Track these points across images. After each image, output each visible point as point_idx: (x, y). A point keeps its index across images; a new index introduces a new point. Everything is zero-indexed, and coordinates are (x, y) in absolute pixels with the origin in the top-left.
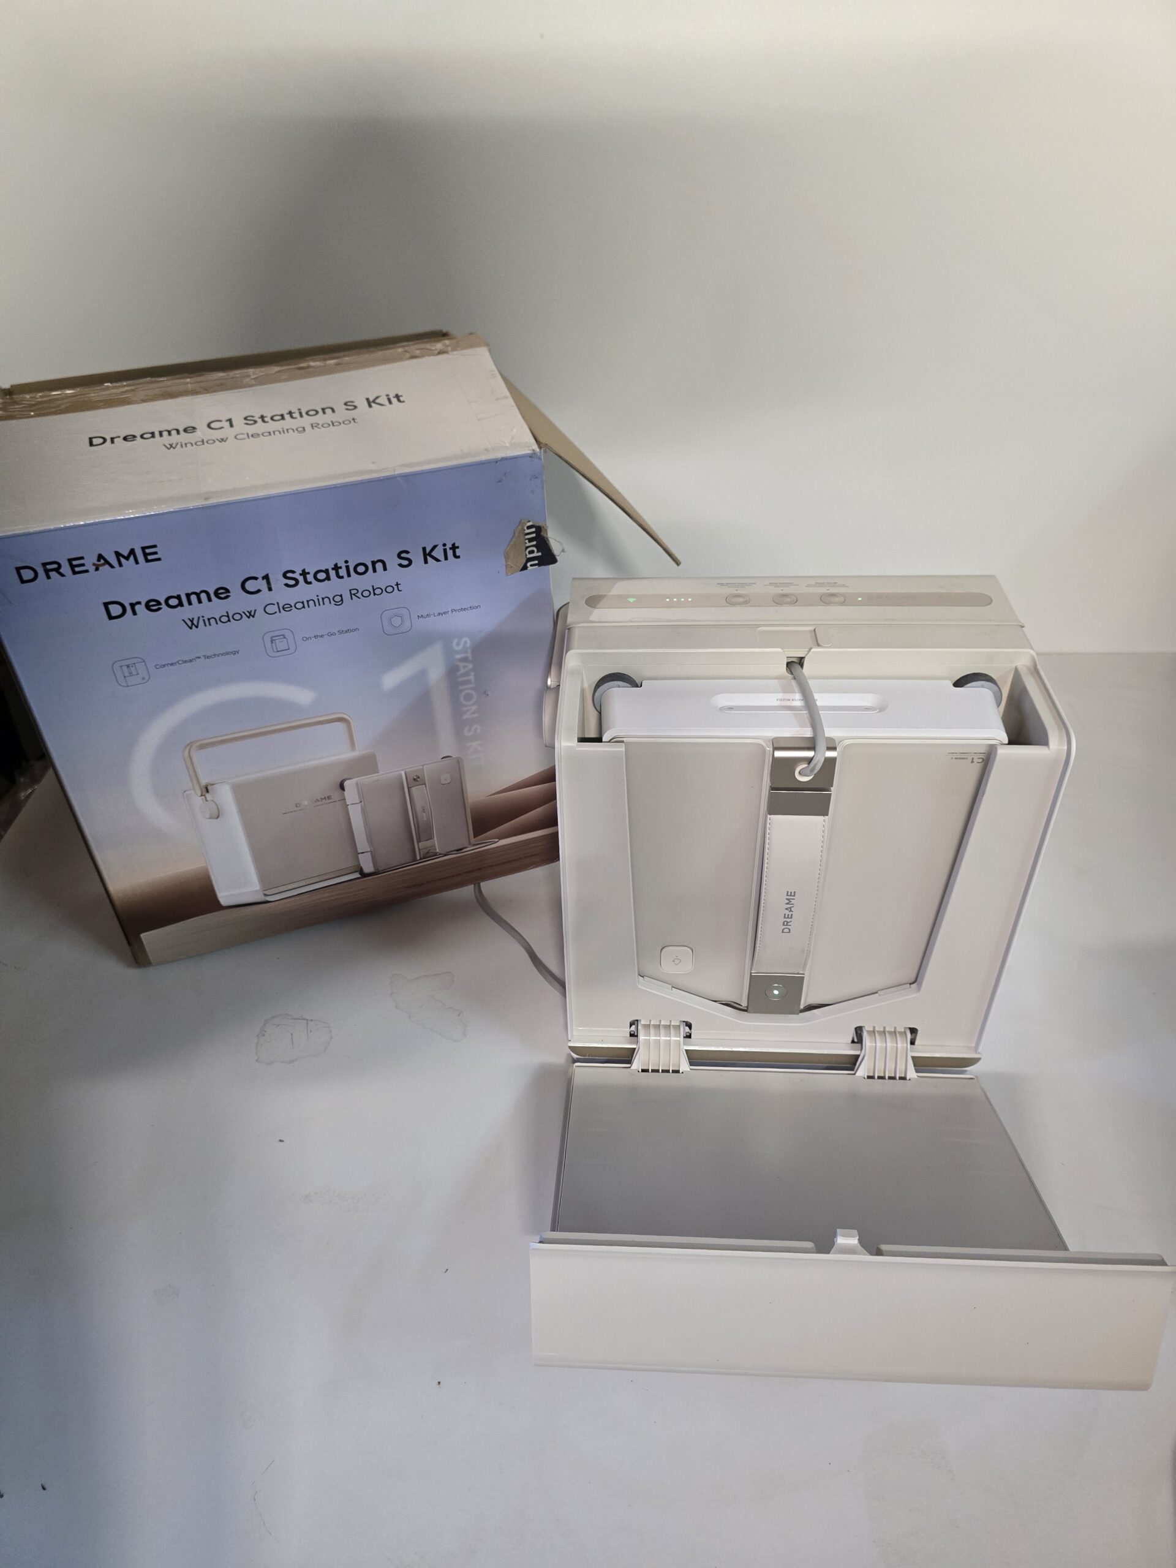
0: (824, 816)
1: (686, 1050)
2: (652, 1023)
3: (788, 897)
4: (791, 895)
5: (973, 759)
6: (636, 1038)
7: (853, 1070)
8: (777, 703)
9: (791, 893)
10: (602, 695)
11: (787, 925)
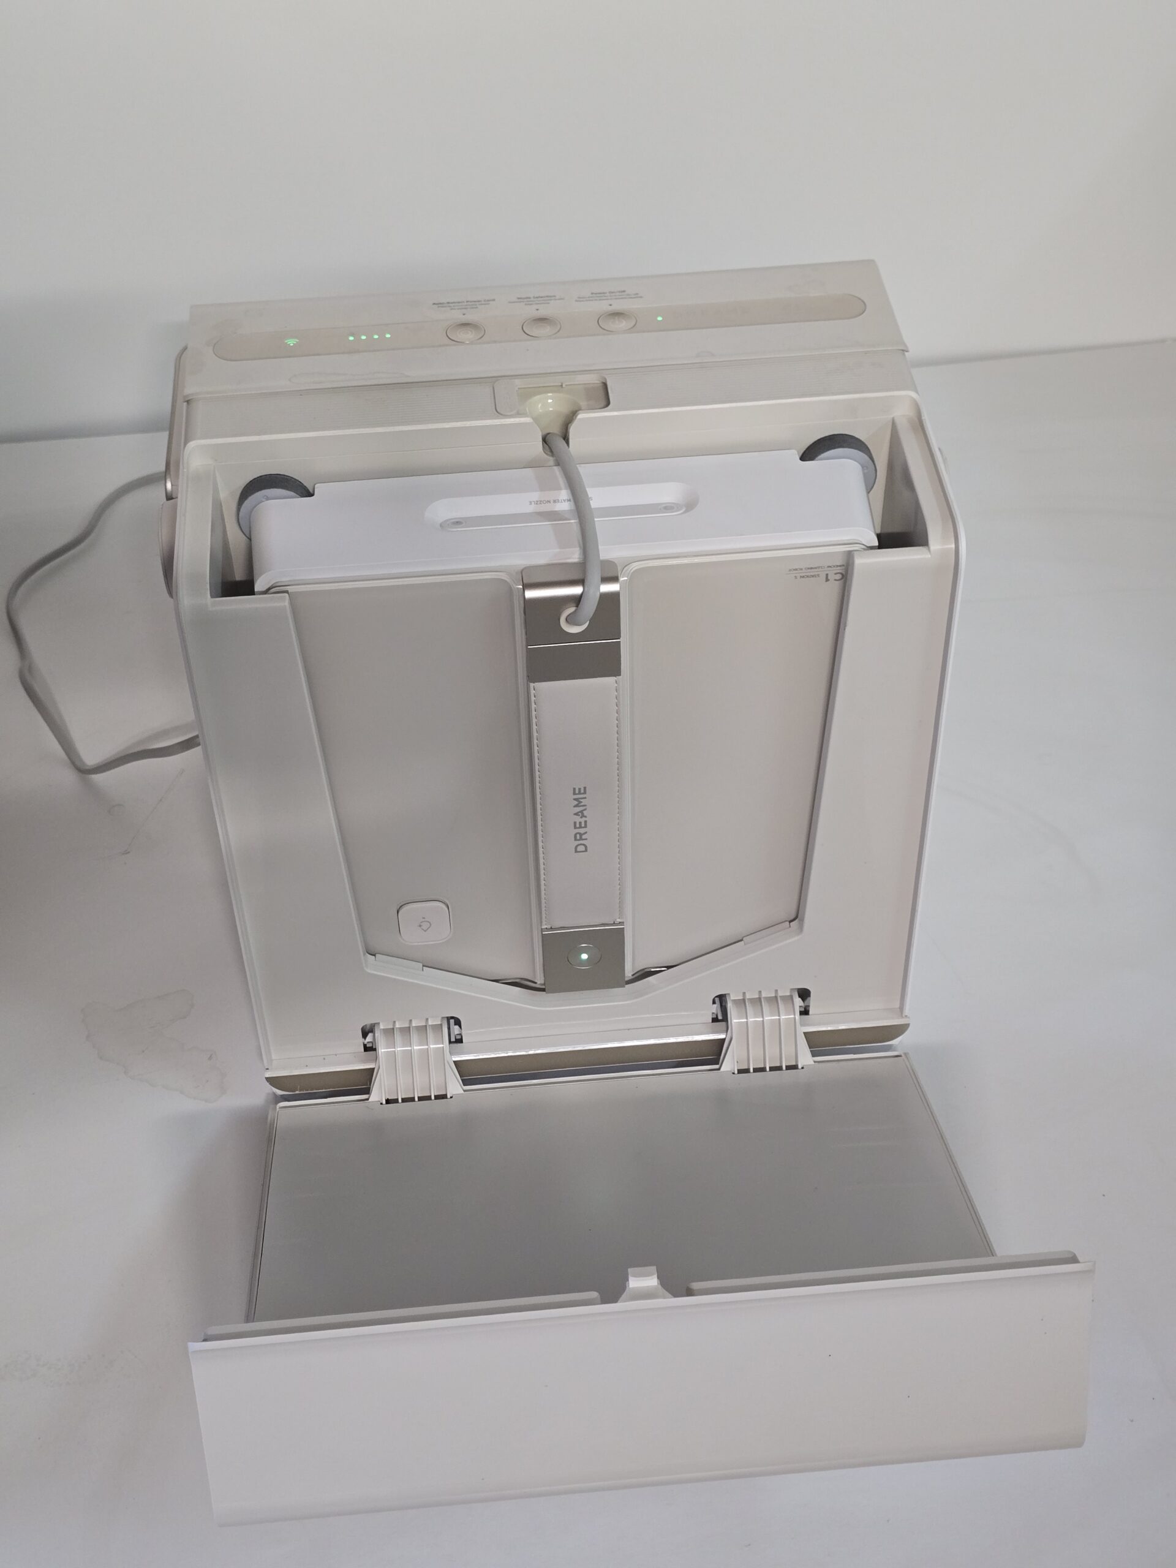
0: (615, 676)
1: (455, 1062)
2: (397, 1026)
3: (576, 797)
4: (580, 793)
5: (827, 575)
6: (375, 1052)
7: (718, 1064)
8: (531, 509)
9: (580, 789)
10: (251, 512)
11: (581, 839)
